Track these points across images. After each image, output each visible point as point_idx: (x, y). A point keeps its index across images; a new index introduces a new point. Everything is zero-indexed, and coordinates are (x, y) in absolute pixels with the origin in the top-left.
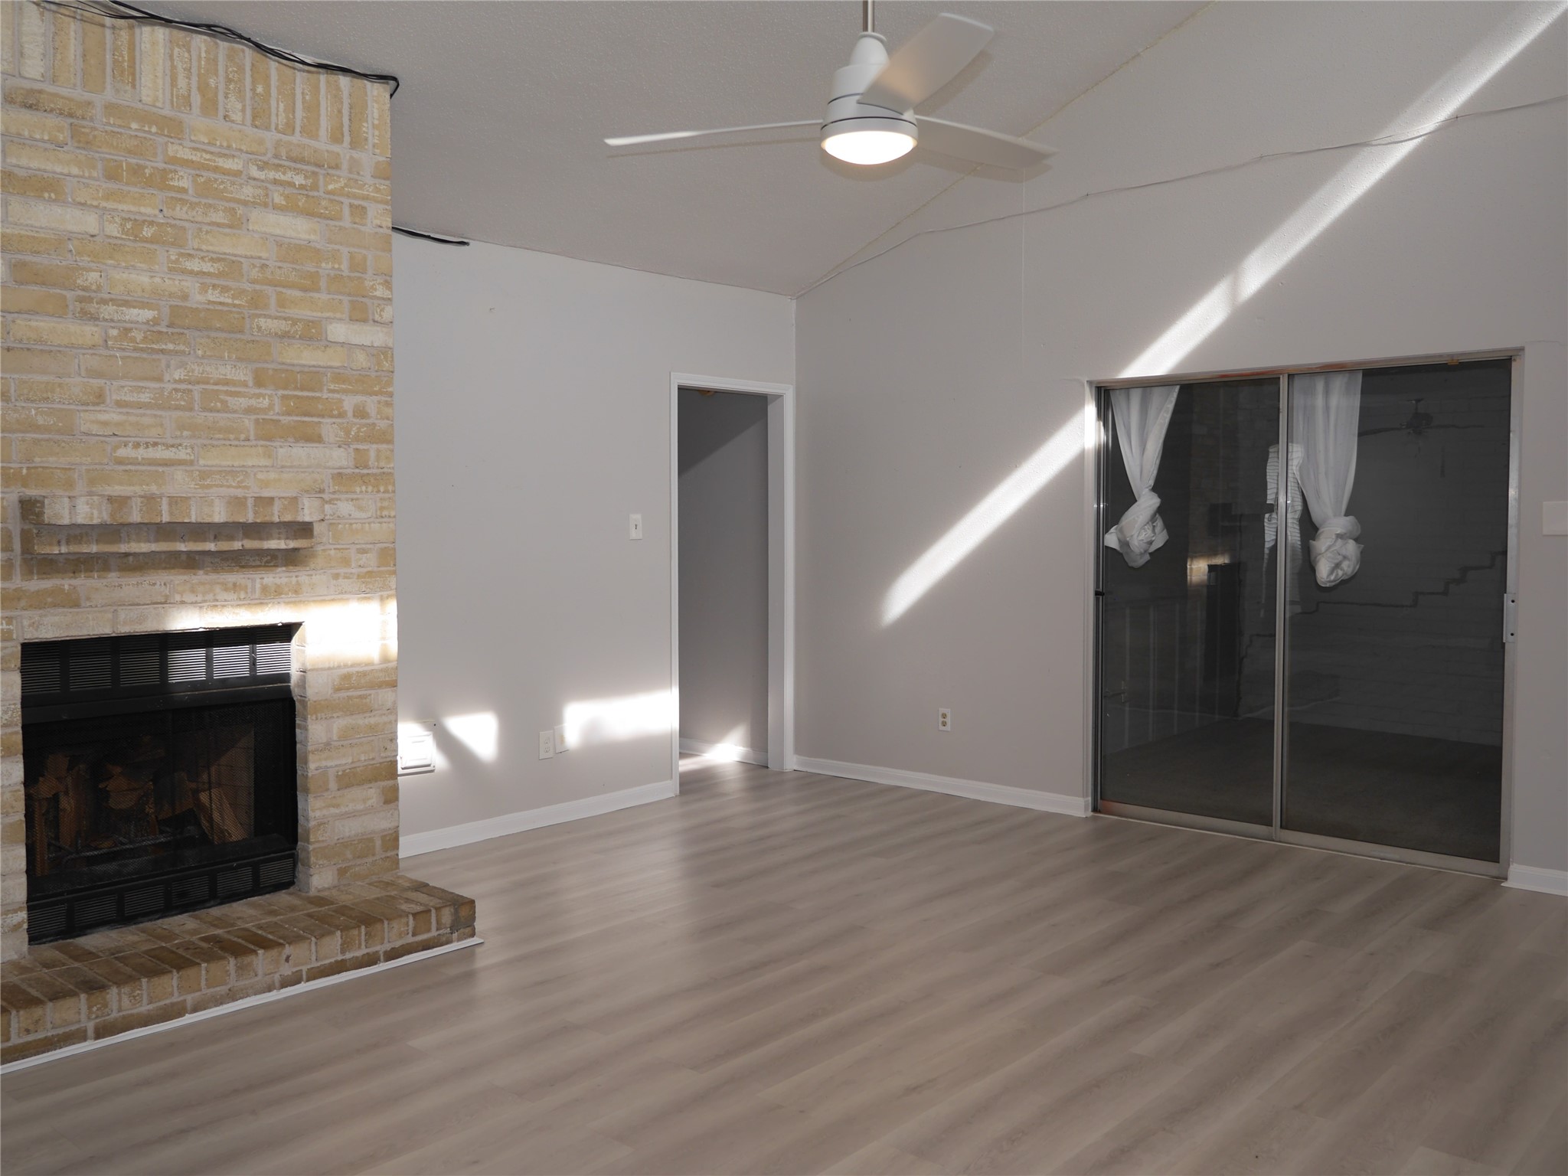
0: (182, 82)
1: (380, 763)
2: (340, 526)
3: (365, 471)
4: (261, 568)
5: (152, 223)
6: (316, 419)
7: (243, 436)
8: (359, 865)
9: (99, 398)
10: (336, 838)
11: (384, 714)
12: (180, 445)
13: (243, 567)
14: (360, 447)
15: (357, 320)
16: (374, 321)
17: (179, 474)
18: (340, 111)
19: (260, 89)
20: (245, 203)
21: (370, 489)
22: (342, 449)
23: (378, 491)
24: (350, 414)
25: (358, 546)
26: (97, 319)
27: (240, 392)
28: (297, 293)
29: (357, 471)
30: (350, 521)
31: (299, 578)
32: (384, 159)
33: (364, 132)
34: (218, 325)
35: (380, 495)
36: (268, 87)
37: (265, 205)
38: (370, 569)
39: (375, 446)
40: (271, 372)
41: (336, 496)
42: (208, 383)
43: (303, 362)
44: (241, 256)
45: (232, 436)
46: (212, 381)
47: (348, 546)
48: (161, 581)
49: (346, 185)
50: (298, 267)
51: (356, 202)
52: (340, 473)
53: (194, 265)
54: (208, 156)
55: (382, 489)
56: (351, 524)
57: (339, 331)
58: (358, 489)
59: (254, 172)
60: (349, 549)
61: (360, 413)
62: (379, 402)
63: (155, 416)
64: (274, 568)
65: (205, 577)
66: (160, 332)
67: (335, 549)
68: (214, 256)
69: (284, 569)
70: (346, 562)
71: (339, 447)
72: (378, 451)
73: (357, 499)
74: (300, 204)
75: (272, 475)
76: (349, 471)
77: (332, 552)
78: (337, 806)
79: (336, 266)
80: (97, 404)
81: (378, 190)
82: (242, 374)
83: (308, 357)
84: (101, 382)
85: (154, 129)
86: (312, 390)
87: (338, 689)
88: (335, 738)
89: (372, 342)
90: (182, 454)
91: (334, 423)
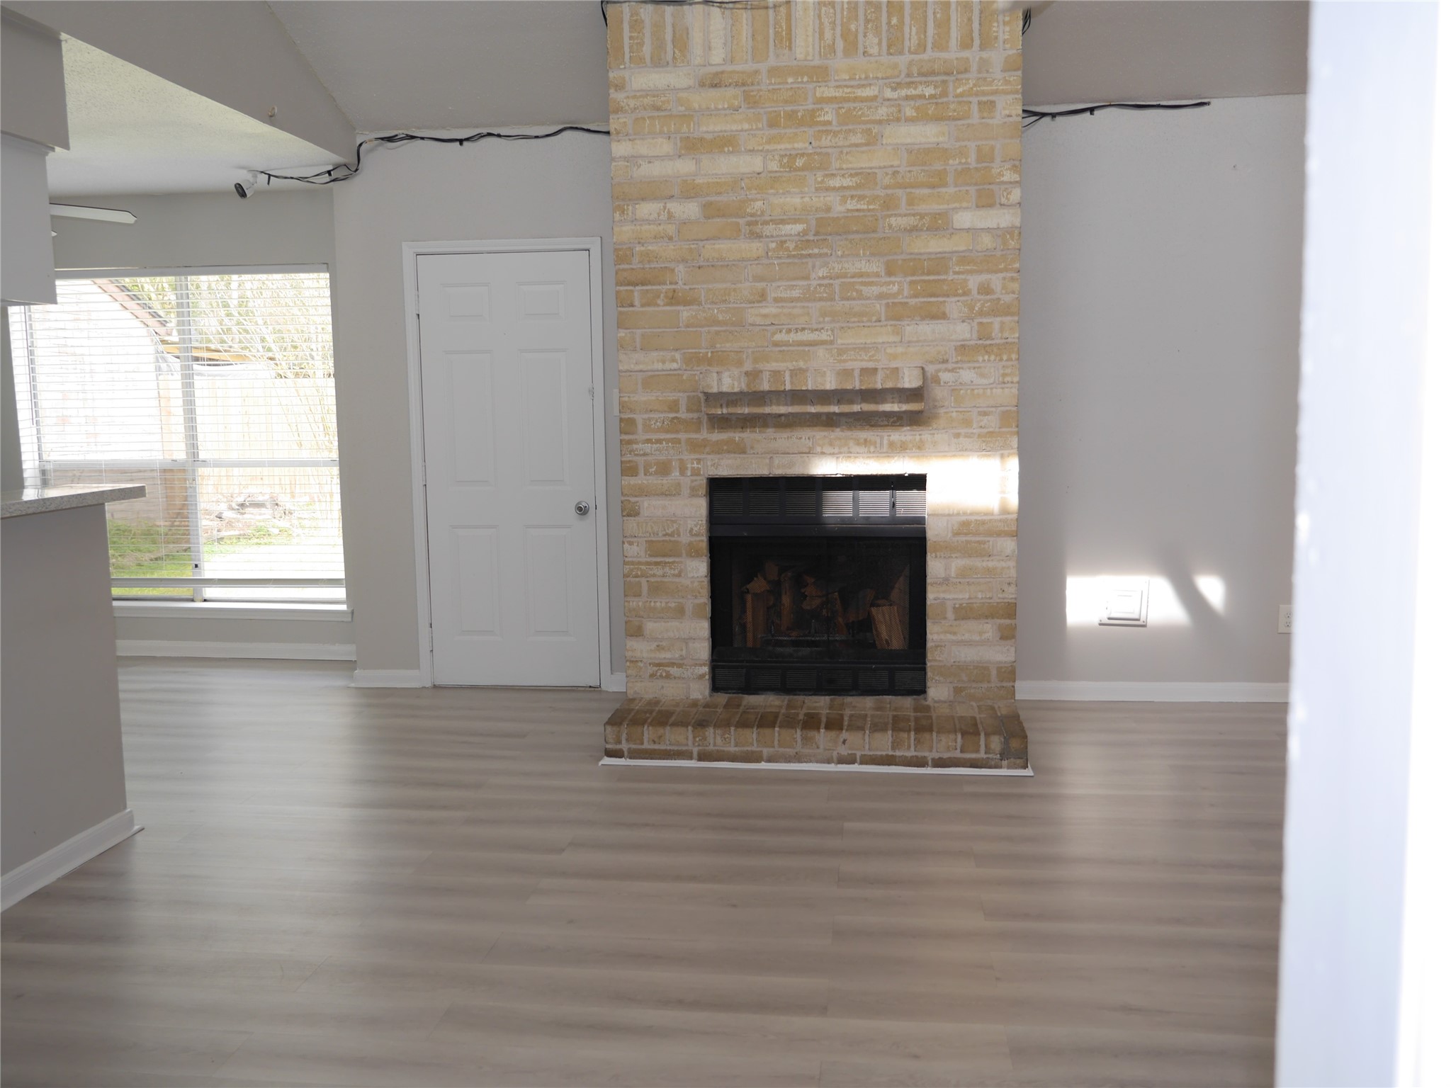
0: (828, 35)
1: (998, 603)
2: (962, 392)
3: (988, 342)
4: (889, 428)
5: (803, 155)
6: (941, 299)
7: (874, 318)
8: (974, 688)
9: (762, 296)
10: (952, 661)
11: (1003, 560)
12: (823, 329)
13: (872, 426)
14: (985, 320)
15: (983, 206)
16: (1001, 205)
17: (821, 352)
18: (970, 19)
19: (894, 21)
20: (880, 122)
21: (993, 358)
22: (965, 324)
23: (1001, 360)
24: (975, 292)
25: (979, 409)
26: (761, 237)
27: (873, 282)
28: (926, 191)
29: (981, 342)
30: (972, 387)
31: (923, 436)
32: (1015, 51)
33: (994, 32)
34: (855, 229)
35: (1004, 363)
36: (901, 21)
37: (898, 120)
38: (991, 430)
39: (999, 319)
40: (900, 262)
41: (959, 365)
42: (845, 277)
43: (931, 250)
44: (876, 168)
45: (865, 319)
46: (849, 275)
47: (970, 409)
48: (805, 436)
49: (975, 85)
50: (926, 168)
51: (984, 99)
52: (963, 345)
53: (836, 182)
54: (849, 90)
55: (1005, 357)
56: (973, 390)
57: (964, 219)
58: (980, 359)
59: (889, 94)
60: (970, 411)
61: (985, 289)
62: (1004, 279)
63: (803, 307)
64: (900, 428)
65: (841, 433)
66: (808, 241)
67: (956, 412)
68: (853, 172)
69: (908, 428)
70: (967, 423)
71: (963, 321)
72: (1002, 323)
73: (979, 368)
74: (930, 112)
75: (900, 350)
76: (972, 343)
77: (954, 414)
78: (955, 634)
79: (963, 161)
80: (760, 302)
81: (1007, 82)
82: (876, 266)
83: (934, 245)
84: (763, 285)
85: (805, 79)
86: (938, 274)
87: (956, 534)
88: (953, 575)
89: (998, 224)
90: (824, 336)
91: (958, 301)
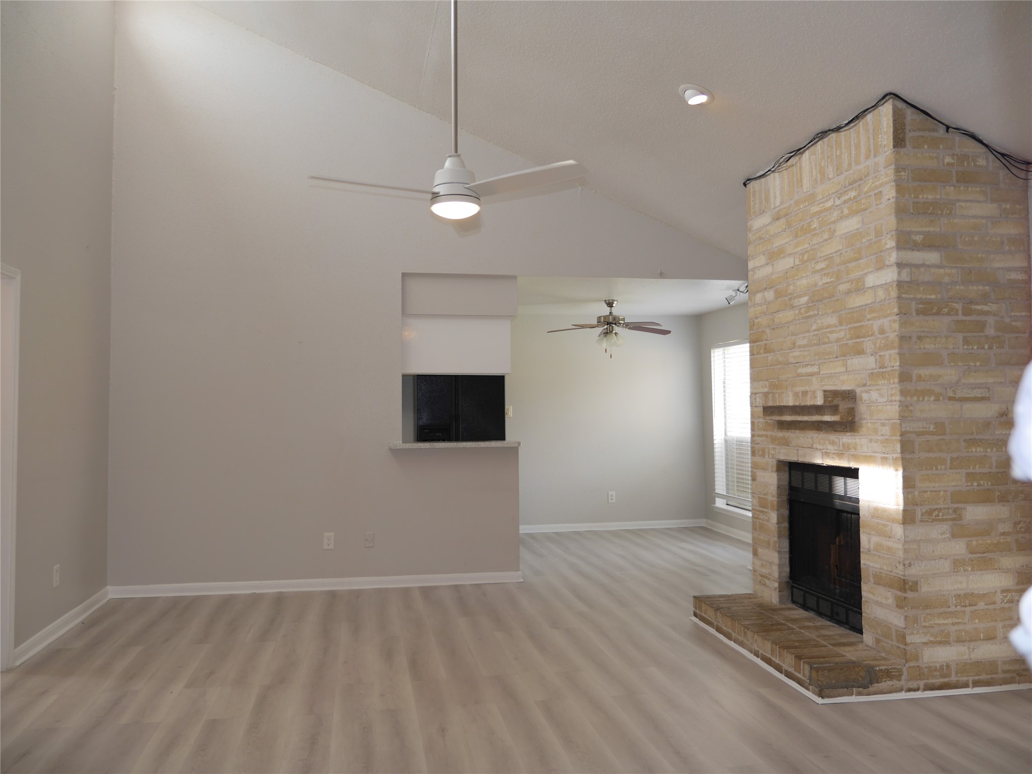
0: (814, 173)
1: (894, 576)
2: (872, 407)
3: (884, 370)
4: (841, 433)
5: (806, 252)
6: (862, 340)
7: (834, 356)
8: (885, 642)
9: (794, 346)
10: (874, 616)
11: (896, 542)
12: (815, 364)
13: (835, 431)
14: (882, 354)
15: (879, 269)
16: (888, 266)
17: (814, 379)
18: (869, 138)
19: (838, 153)
20: (834, 222)
21: (886, 381)
22: (873, 357)
23: (890, 383)
24: (876, 333)
25: (882, 421)
26: (793, 307)
27: (833, 331)
28: (854, 264)
29: (881, 370)
30: (877, 404)
31: (856, 440)
32: (890, 151)
33: (880, 141)
34: (826, 296)
35: (891, 386)
36: (841, 153)
37: (841, 218)
38: (887, 437)
39: (889, 352)
40: (844, 315)
41: (871, 388)
42: (823, 329)
43: (856, 305)
44: (832, 254)
45: (831, 357)
46: (824, 327)
47: (876, 421)
48: (811, 436)
49: (872, 183)
50: (853, 248)
51: (877, 191)
52: (872, 373)
53: (819, 267)
54: (822, 205)
55: (892, 381)
56: (877, 406)
57: (871, 280)
58: (880, 383)
59: (837, 202)
60: (876, 423)
61: (882, 331)
62: (890, 321)
63: (808, 350)
64: (846, 433)
65: (823, 435)
66: (809, 307)
67: (871, 423)
68: (825, 258)
69: (849, 434)
70: (876, 431)
71: (872, 355)
72: (890, 355)
73: (880, 389)
74: (854, 209)
75: (845, 377)
76: (876, 371)
77: (869, 425)
78: (873, 594)
79: (869, 238)
80: (793, 348)
81: (887, 175)
82: (832, 320)
83: (858, 301)
84: (793, 337)
85: (807, 204)
86: (860, 321)
87: (873, 517)
88: (872, 548)
89: (886, 281)
90: (815, 369)
91: (869, 340)
